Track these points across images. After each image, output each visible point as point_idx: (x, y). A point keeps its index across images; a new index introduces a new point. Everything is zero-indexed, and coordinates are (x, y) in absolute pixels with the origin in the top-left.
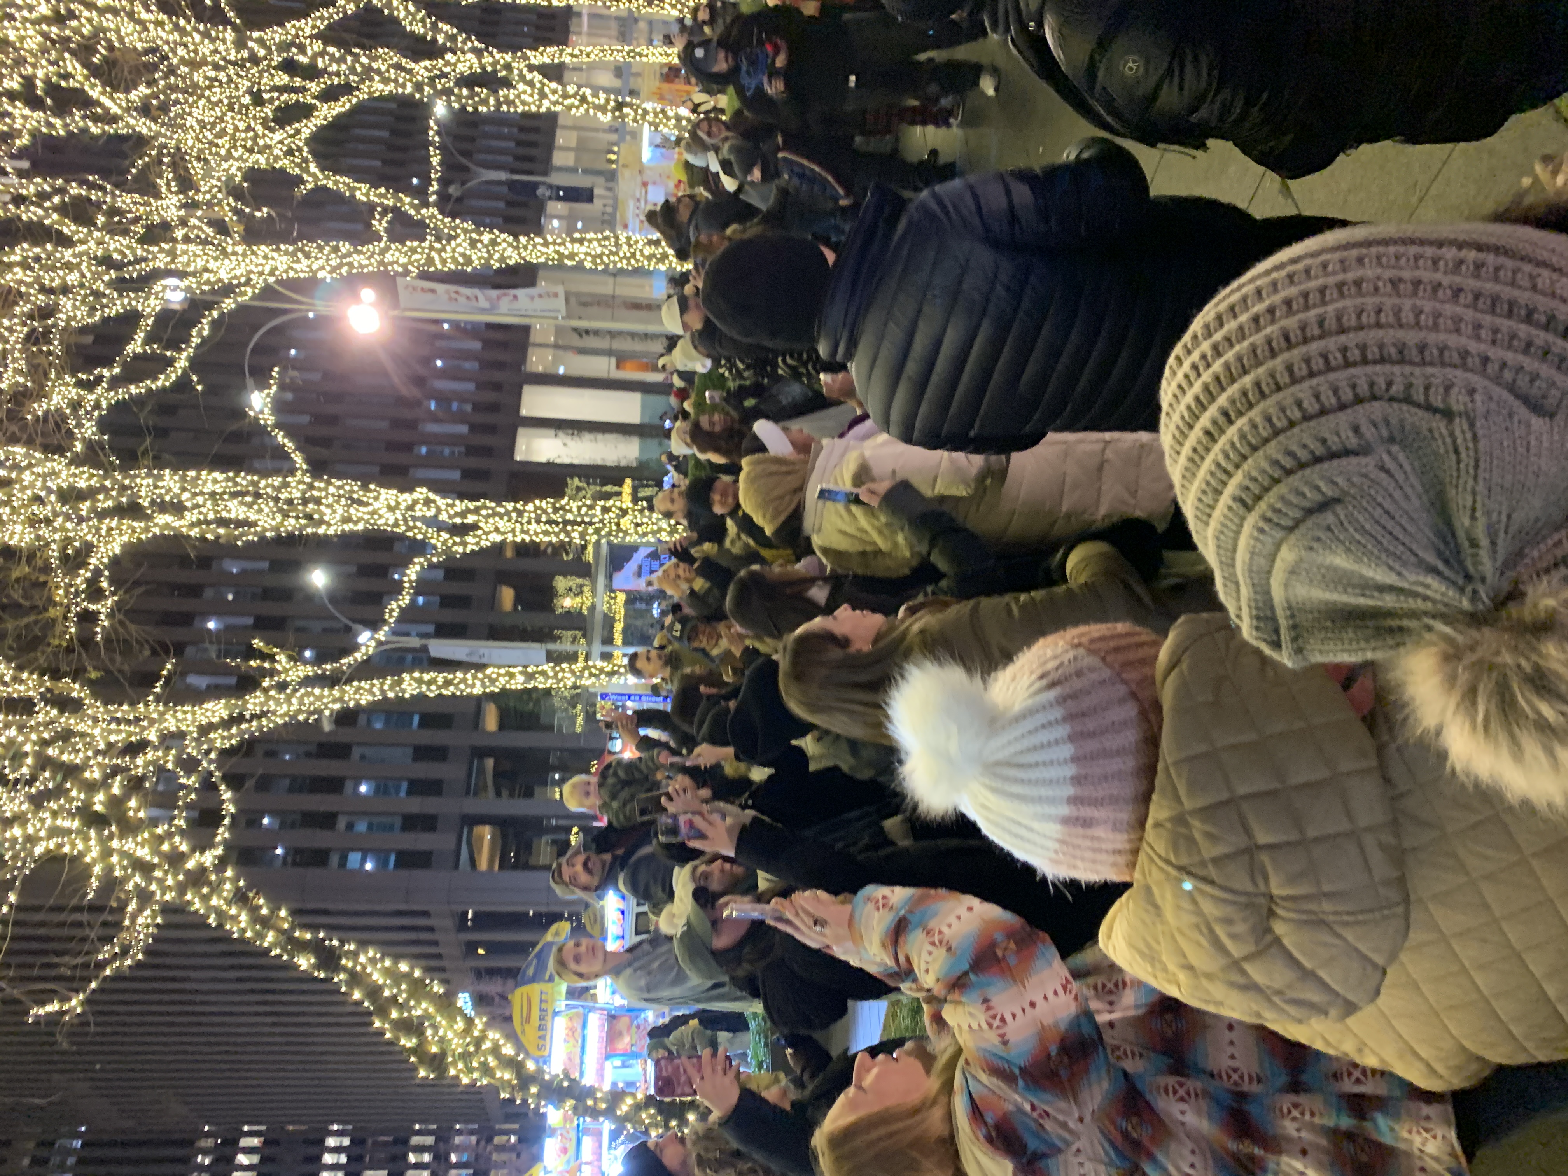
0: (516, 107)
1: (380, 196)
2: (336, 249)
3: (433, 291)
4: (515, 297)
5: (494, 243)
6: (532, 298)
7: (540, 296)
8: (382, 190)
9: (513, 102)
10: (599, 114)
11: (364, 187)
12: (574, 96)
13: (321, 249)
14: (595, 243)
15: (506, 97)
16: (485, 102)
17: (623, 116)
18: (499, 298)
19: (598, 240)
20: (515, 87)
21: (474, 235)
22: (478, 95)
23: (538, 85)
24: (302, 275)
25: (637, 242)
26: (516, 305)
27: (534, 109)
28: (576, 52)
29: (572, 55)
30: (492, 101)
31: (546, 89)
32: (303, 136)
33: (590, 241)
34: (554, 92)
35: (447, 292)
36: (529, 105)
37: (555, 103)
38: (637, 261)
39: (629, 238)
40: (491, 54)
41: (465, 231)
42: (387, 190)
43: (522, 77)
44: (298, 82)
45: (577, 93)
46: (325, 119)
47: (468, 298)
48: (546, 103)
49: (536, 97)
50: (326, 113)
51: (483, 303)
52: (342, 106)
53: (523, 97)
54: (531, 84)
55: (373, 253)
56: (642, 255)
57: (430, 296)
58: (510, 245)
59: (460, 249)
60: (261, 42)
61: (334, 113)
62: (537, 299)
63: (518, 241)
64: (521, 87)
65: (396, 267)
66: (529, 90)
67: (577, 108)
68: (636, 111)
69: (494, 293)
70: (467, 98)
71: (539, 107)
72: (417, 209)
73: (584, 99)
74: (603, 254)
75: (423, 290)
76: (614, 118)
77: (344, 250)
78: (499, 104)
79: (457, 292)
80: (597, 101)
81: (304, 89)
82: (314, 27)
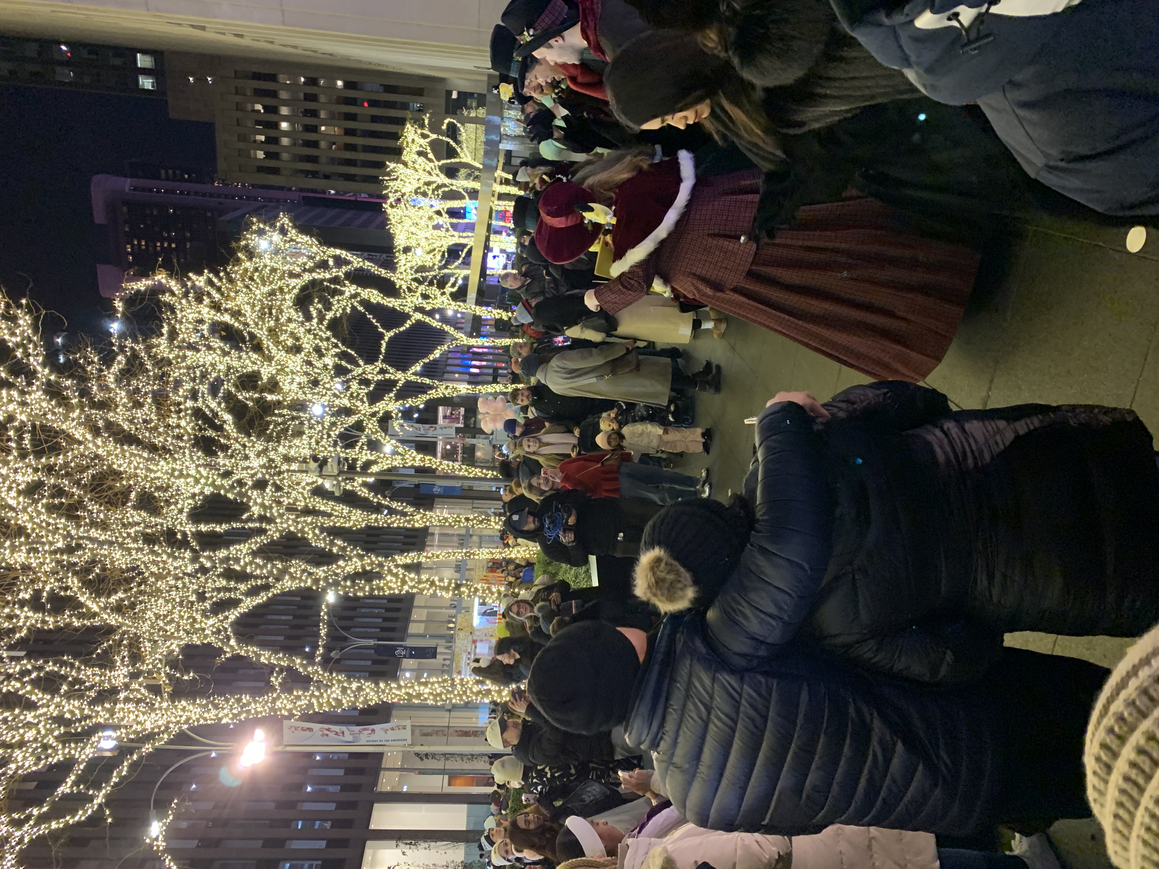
0: (384, 591)
1: (279, 659)
2: (239, 700)
3: (310, 729)
4: (373, 730)
5: (360, 689)
6: (386, 731)
7: (392, 729)
8: (281, 655)
9: (382, 589)
10: (444, 593)
11: (267, 654)
12: (426, 582)
13: (227, 700)
14: (436, 685)
15: (377, 585)
16: (362, 589)
17: (460, 594)
18: (360, 732)
19: (438, 682)
20: (384, 579)
21: (345, 684)
22: (358, 584)
23: (401, 576)
24: (209, 722)
25: (468, 682)
26: (373, 737)
27: (397, 592)
28: (430, 555)
29: (427, 557)
30: (367, 588)
31: (407, 579)
32: (230, 620)
33: (433, 684)
34: (412, 580)
35: (321, 730)
36: (394, 589)
37: (412, 587)
38: (468, 697)
39: (462, 680)
40: (369, 557)
41: (339, 681)
42: (284, 655)
43: (390, 571)
44: (232, 584)
45: (428, 580)
46: (248, 607)
47: (337, 734)
48: (406, 588)
49: (399, 584)
50: (248, 604)
51: (348, 737)
52: (262, 598)
53: (390, 584)
54: (396, 575)
55: (267, 702)
56: (472, 692)
57: (308, 733)
58: (372, 689)
59: (334, 695)
60: (209, 558)
61: (254, 603)
62: (390, 732)
63: (379, 688)
64: (389, 578)
65: (283, 712)
66: (394, 580)
67: (428, 589)
68: (470, 590)
69: (357, 729)
70: (350, 588)
71: (401, 591)
72: (305, 667)
73: (433, 583)
74: (442, 693)
75: (303, 729)
76: (454, 595)
77: (244, 701)
78: (372, 590)
79: (328, 730)
80: (442, 585)
81: (236, 589)
82: (249, 548)
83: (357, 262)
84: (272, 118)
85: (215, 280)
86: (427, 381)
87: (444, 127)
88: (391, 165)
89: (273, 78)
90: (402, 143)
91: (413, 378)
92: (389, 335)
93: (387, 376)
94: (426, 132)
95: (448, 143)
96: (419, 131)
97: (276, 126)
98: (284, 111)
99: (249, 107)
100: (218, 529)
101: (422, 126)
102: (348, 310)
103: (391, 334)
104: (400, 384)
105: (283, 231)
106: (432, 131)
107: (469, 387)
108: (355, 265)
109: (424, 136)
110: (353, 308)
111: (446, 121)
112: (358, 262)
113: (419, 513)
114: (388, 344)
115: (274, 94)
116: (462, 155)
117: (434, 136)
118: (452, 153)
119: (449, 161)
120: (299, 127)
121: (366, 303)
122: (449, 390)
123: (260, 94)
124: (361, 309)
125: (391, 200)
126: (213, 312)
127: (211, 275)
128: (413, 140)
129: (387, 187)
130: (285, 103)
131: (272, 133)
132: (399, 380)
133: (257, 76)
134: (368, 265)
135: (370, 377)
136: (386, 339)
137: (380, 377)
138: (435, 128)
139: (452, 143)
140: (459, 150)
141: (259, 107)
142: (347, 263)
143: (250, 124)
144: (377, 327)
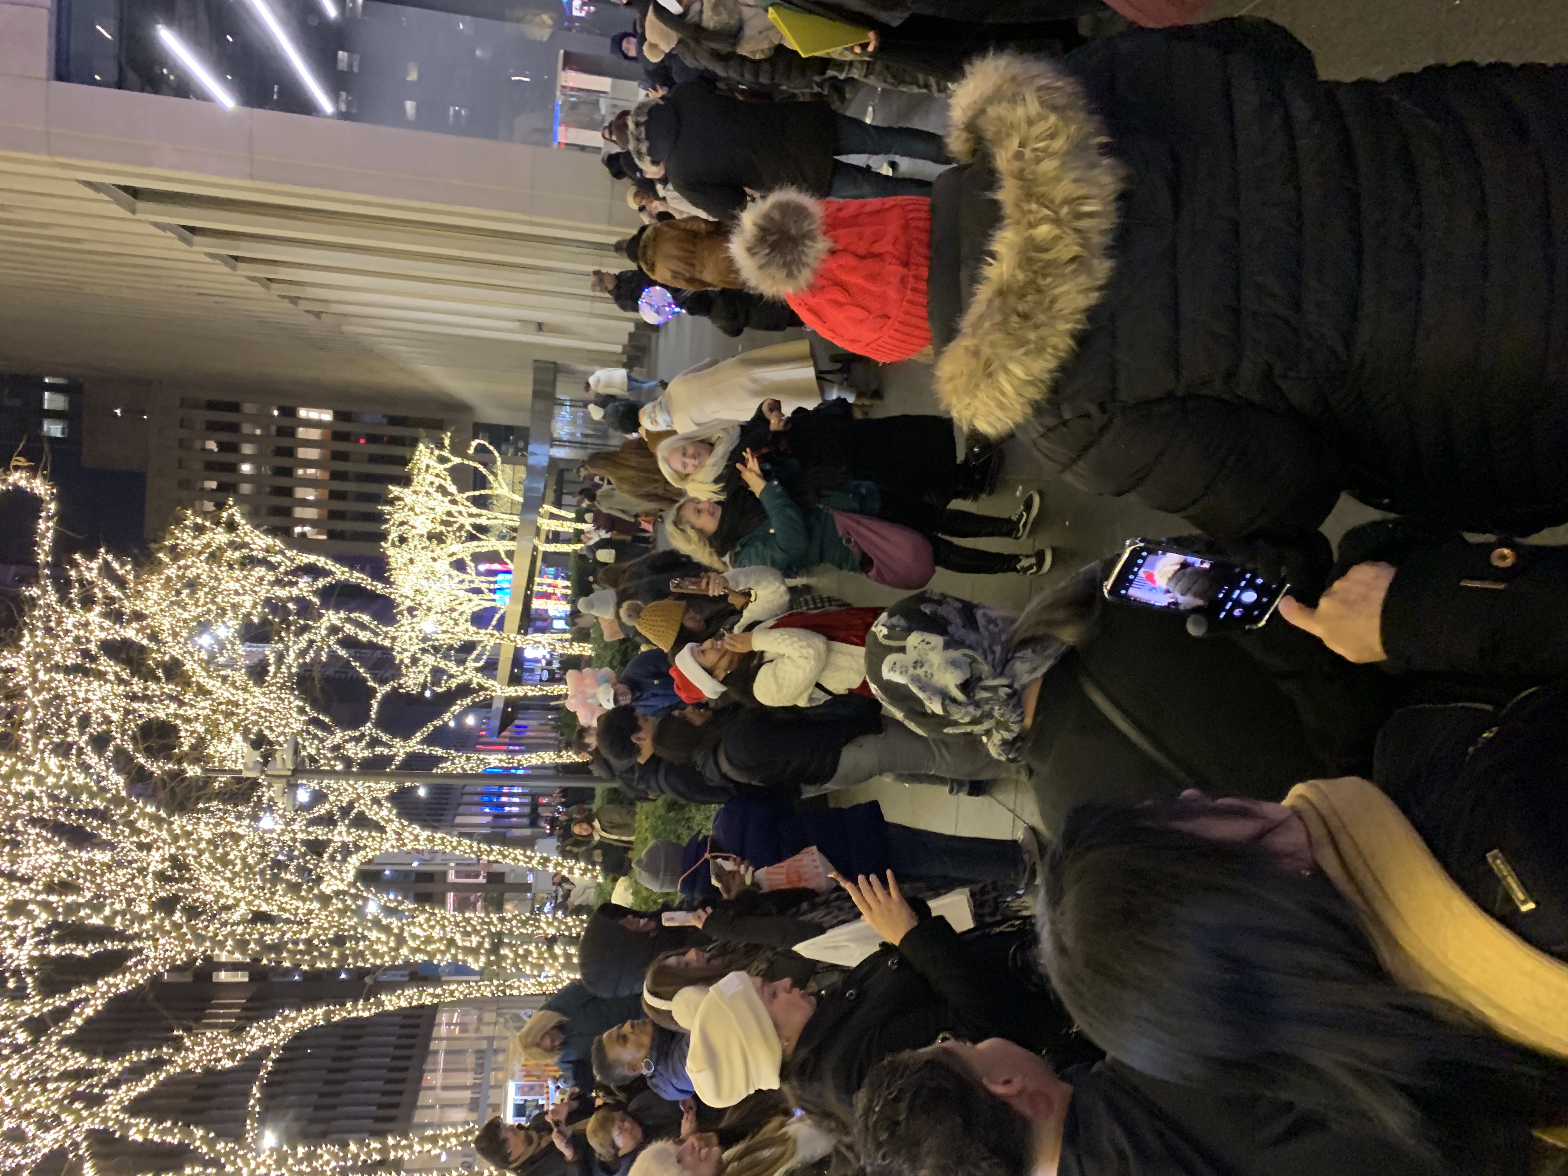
0: (366, 961)
10: (470, 960)
12: (441, 939)
14: (454, 1141)
16: (326, 956)
19: (457, 1136)
23: (396, 931)
30: (335, 954)
31: (406, 934)
33: (447, 1138)
36: (382, 956)
37: (415, 951)
48: (404, 951)
49: (392, 944)
53: (375, 947)
54: (387, 929)
64: (374, 935)
66: (384, 938)
67: (443, 953)
71: (394, 959)
72: (211, 1144)
73: (451, 942)
76: (489, 963)
80: (468, 944)
81: (102, 1071)
82: (130, 983)
83: (341, 573)
84: (229, 458)
85: (116, 565)
86: (439, 752)
87: (471, 451)
88: (395, 490)
89: (235, 407)
90: (412, 469)
91: (418, 748)
92: (383, 690)
93: (378, 750)
94: (446, 453)
95: (476, 469)
96: (437, 452)
97: (233, 468)
98: (247, 449)
99: (198, 445)
100: (79, 952)
101: (441, 446)
102: (324, 658)
103: (387, 688)
104: (398, 761)
105: (231, 526)
106: (454, 452)
107: (504, 757)
108: (338, 576)
109: (442, 460)
110: (332, 654)
111: (474, 443)
112: (343, 573)
113: (424, 911)
114: (382, 704)
115: (234, 428)
116: (495, 485)
117: (457, 460)
118: (480, 482)
119: (477, 493)
120: (266, 470)
121: (349, 642)
122: (472, 764)
123: (213, 427)
124: (342, 652)
125: (393, 535)
126: (107, 623)
127: (110, 558)
128: (428, 466)
129: (386, 521)
130: (251, 439)
131: (227, 477)
132: (395, 755)
133: (212, 405)
134: (357, 577)
135: (350, 754)
136: (379, 696)
137: (367, 753)
138: (458, 449)
139: (481, 468)
140: (491, 478)
141: (212, 445)
142: (326, 573)
143: (198, 466)
144: (365, 680)
